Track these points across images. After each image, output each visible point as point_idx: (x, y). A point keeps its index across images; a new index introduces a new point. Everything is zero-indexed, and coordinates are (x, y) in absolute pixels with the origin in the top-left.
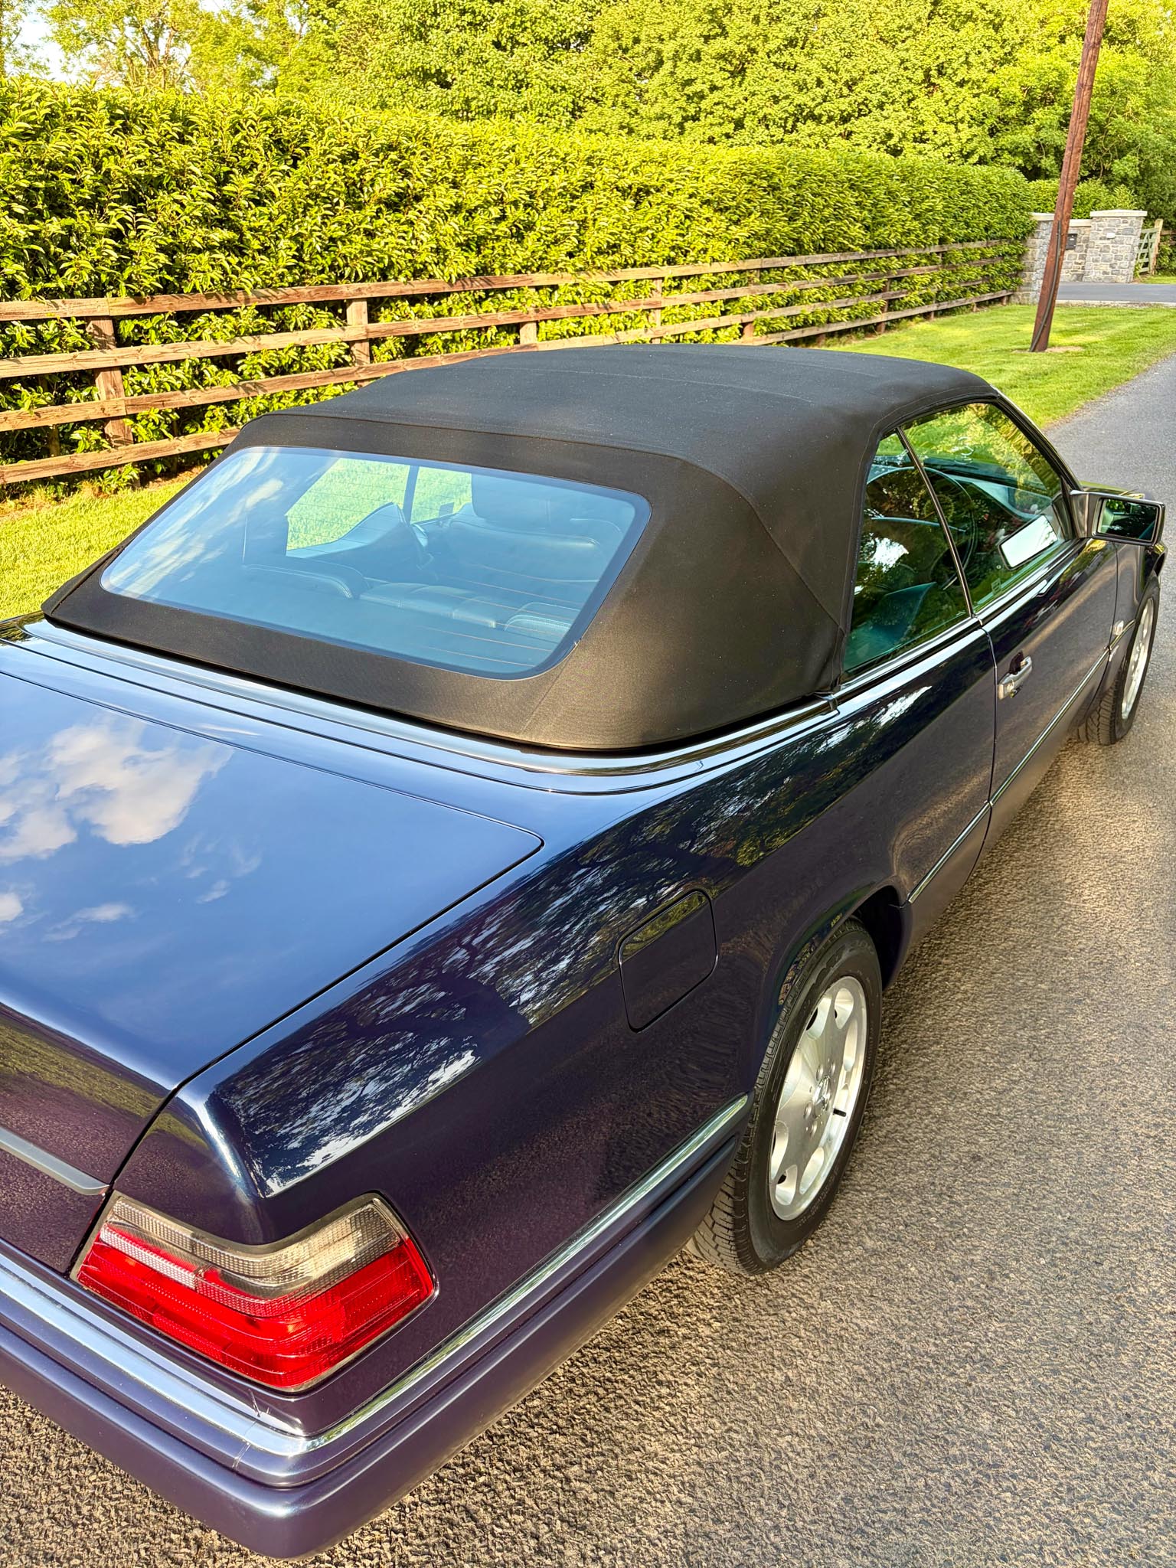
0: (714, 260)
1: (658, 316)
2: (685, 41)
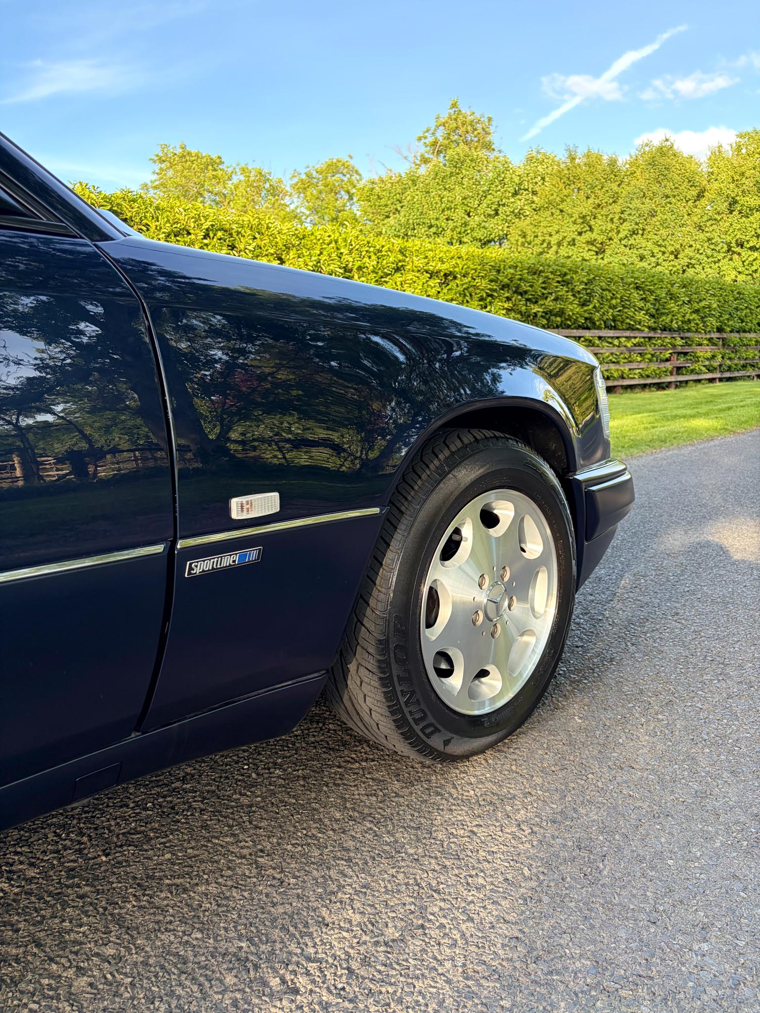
2: (566, 234)
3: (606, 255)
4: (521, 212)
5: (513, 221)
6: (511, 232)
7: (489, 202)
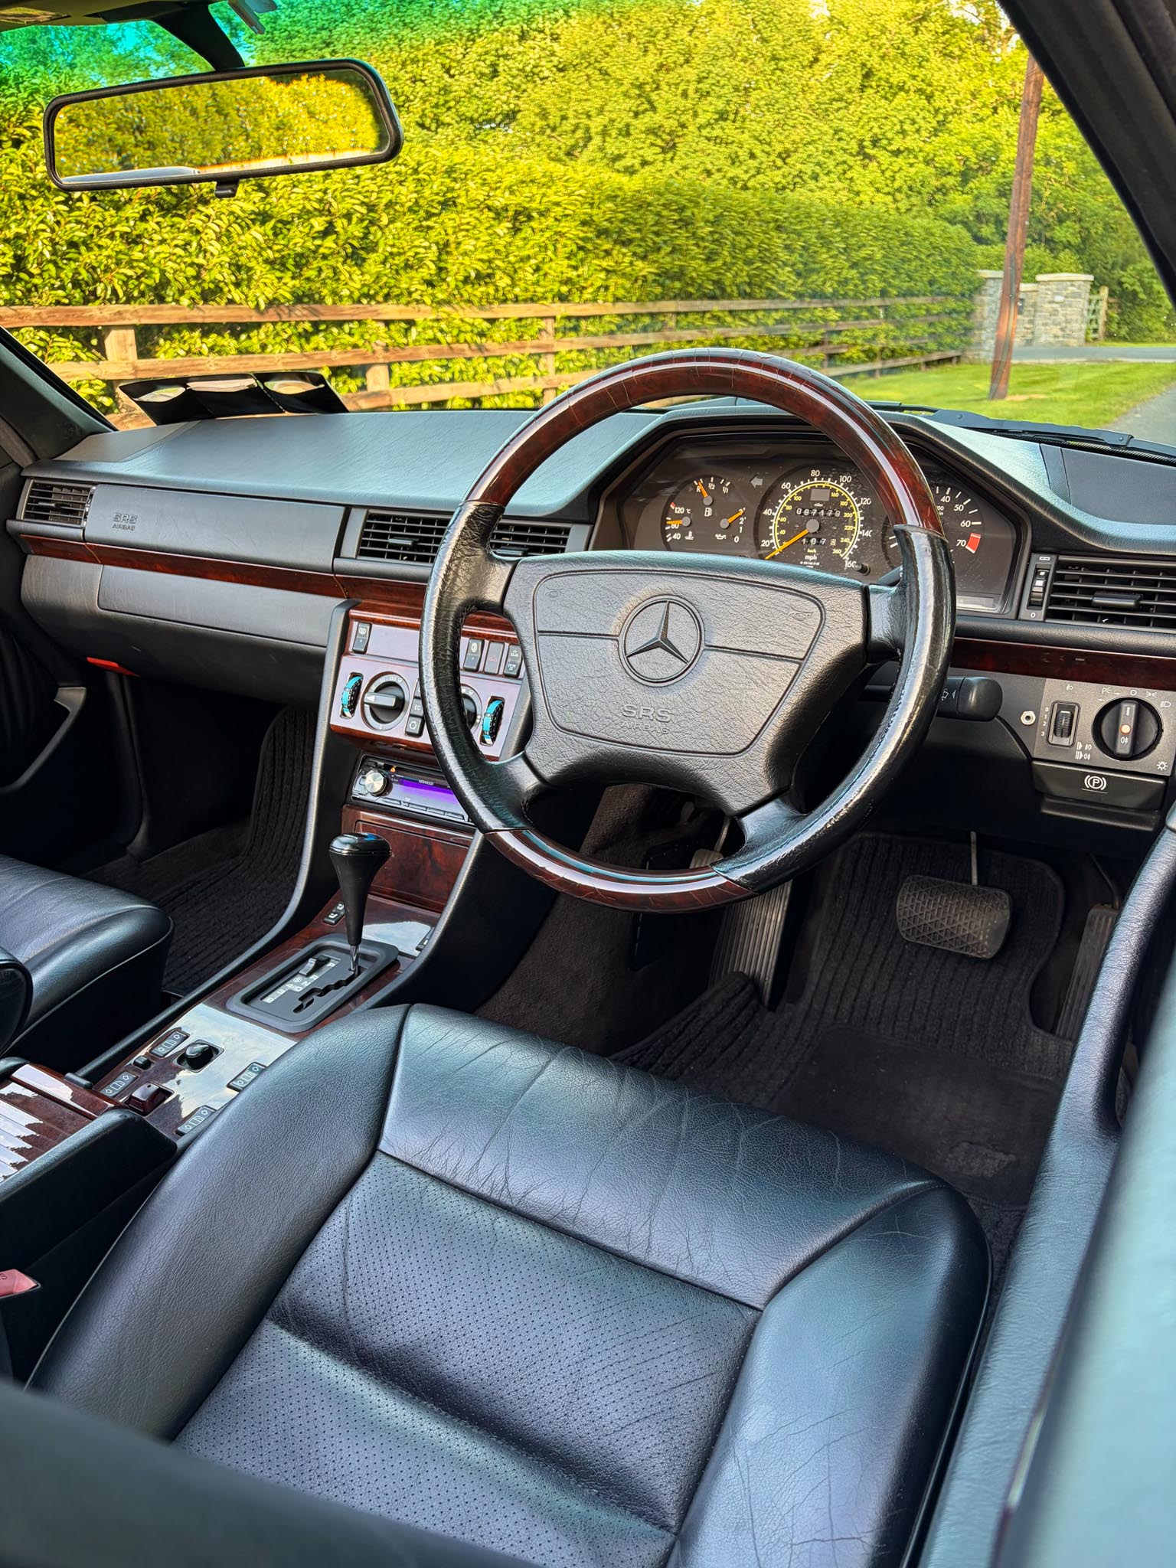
0: (617, 300)
1: (551, 362)
2: (614, 116)
3: (679, 153)
4: (536, 70)
5: (524, 87)
6: (523, 107)
7: (480, 50)
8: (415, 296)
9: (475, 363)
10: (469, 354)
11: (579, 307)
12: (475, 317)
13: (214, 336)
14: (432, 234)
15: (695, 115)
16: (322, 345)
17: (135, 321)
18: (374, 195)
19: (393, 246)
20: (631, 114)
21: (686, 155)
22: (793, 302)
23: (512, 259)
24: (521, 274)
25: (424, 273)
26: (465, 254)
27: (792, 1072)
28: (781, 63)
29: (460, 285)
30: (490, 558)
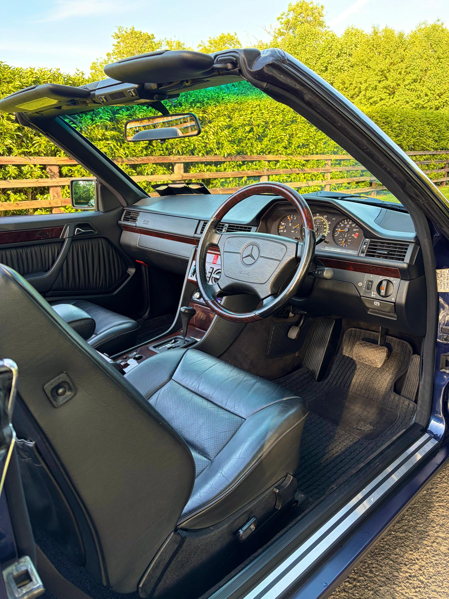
2: (371, 83)
3: (395, 95)
4: (342, 68)
7: (322, 62)
8: (280, 152)
9: (300, 175)
10: (298, 172)
11: (341, 156)
12: (301, 159)
13: (209, 166)
14: (288, 131)
15: (404, 80)
16: (245, 169)
17: (184, 161)
18: (268, 119)
19: (273, 135)
20: (378, 82)
21: (399, 96)
22: (432, 151)
23: (316, 139)
24: (319, 144)
25: (283, 144)
26: (299, 137)
27: (317, 398)
28: (441, 60)
29: (296, 148)
30: (216, 233)
